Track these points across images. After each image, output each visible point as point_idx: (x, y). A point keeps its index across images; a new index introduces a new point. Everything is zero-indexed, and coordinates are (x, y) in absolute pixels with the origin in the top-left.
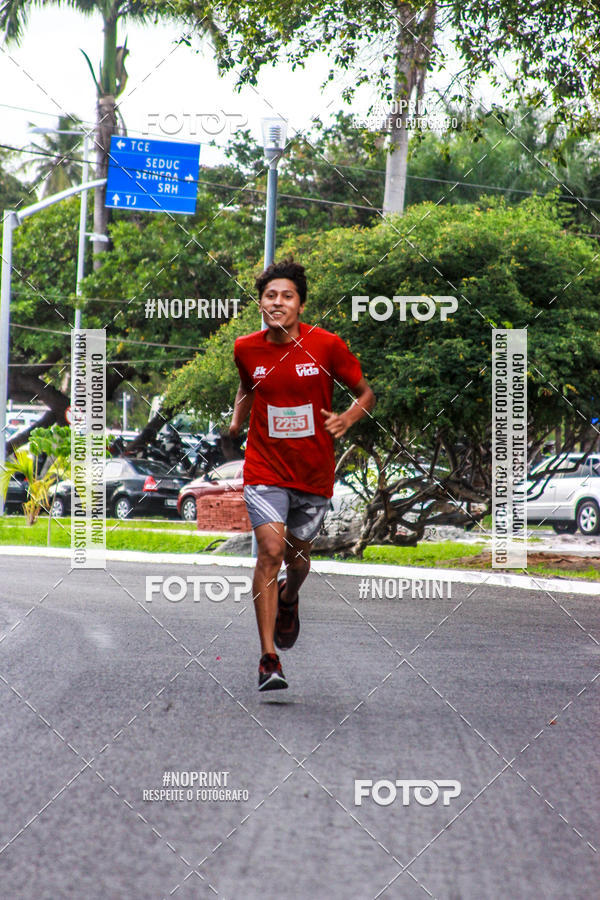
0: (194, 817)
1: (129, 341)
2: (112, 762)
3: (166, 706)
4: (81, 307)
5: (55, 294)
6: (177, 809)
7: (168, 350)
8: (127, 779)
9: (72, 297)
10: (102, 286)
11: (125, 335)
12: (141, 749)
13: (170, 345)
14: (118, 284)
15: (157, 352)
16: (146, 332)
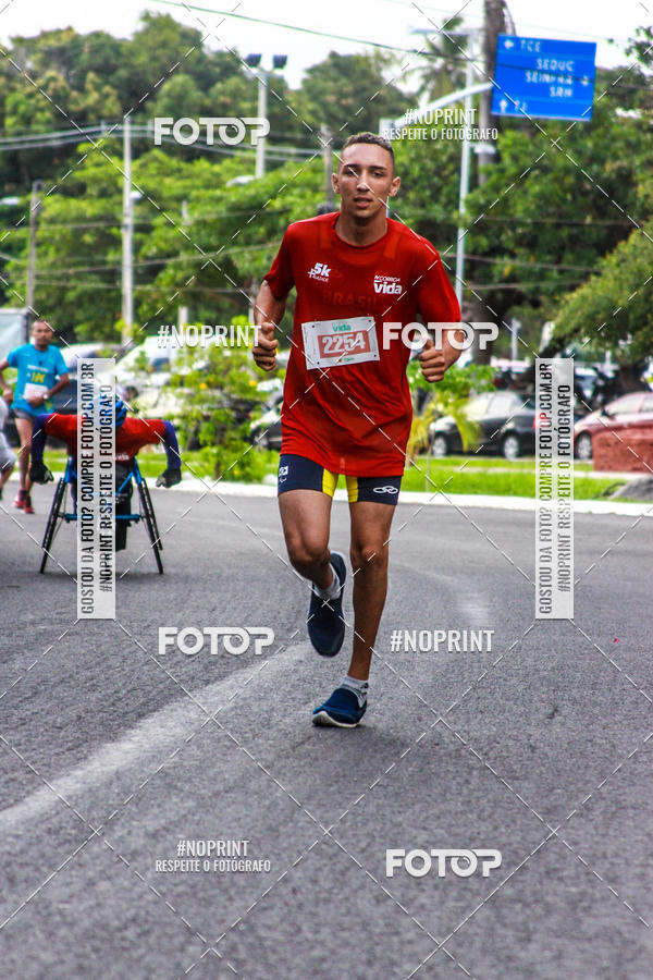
0: (583, 894)
1: (518, 263)
2: (478, 798)
3: (551, 711)
4: (466, 226)
5: (437, 212)
6: (561, 879)
7: (561, 272)
8: (496, 828)
9: (455, 215)
10: (489, 202)
11: (513, 255)
12: (517, 779)
13: (564, 266)
14: (505, 200)
15: (548, 274)
16: (537, 253)
